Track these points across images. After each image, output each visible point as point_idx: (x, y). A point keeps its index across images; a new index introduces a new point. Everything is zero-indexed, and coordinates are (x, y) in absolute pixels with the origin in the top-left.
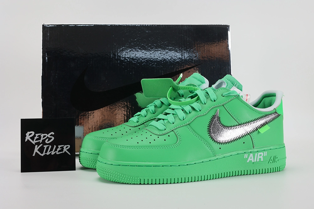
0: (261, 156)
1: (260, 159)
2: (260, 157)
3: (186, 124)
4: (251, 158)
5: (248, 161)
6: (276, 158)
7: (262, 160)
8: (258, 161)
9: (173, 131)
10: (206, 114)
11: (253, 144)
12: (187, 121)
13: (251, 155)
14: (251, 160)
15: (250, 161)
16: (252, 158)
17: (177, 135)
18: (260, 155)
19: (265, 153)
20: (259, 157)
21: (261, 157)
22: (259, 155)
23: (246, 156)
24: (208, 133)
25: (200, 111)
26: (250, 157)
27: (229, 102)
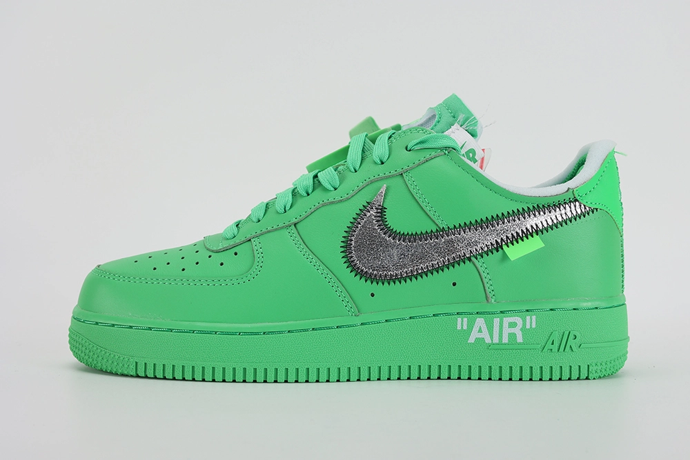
0: (512, 328)
1: (512, 336)
2: (512, 330)
3: (287, 223)
4: (480, 331)
5: (471, 340)
6: (571, 337)
7: (520, 339)
8: (505, 340)
9: (250, 240)
10: (348, 199)
11: (485, 290)
12: (292, 216)
13: (480, 321)
14: (480, 336)
15: (480, 341)
16: (484, 329)
17: (256, 253)
18: (513, 325)
19: (531, 321)
20: (507, 331)
21: (517, 331)
22: (506, 325)
23: (462, 323)
24: (343, 249)
25: (336, 189)
26: (475, 329)
27: (419, 165)
